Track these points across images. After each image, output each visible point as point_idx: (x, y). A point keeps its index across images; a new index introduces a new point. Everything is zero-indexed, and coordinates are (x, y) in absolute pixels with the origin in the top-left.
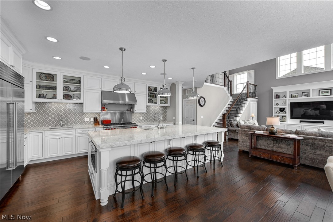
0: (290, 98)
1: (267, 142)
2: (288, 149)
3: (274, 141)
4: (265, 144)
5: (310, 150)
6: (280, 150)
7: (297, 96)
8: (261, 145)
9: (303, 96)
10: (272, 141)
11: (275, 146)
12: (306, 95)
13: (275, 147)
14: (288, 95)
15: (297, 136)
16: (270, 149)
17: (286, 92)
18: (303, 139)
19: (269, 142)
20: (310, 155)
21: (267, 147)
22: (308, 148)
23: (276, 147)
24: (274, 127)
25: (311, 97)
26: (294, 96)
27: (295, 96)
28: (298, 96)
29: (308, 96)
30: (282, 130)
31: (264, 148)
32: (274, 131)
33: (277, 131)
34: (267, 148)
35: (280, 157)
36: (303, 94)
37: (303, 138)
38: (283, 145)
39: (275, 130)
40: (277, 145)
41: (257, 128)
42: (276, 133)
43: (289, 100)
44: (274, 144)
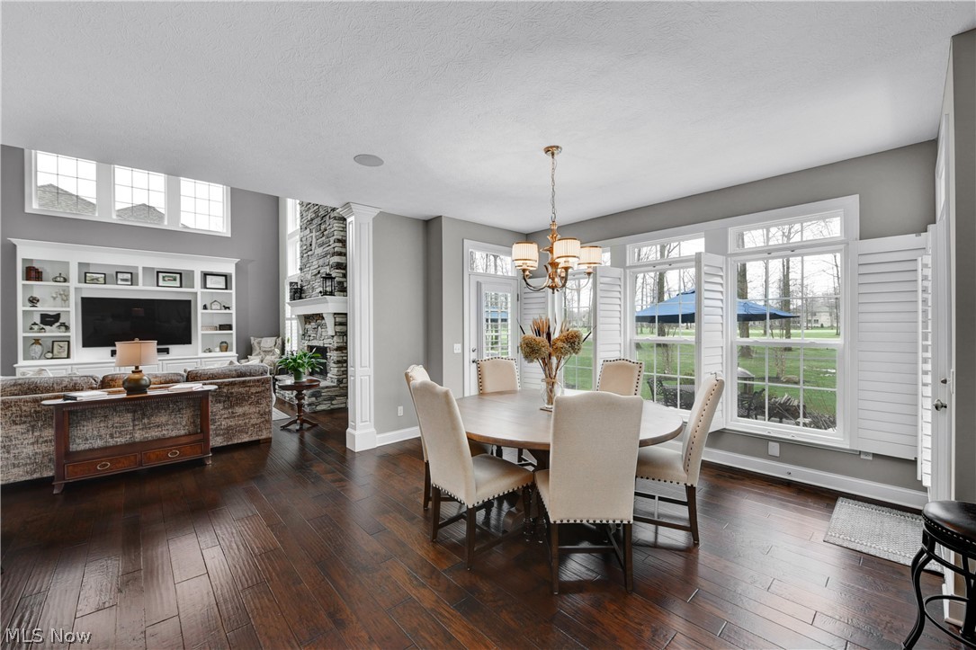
0: (80, 282)
1: (110, 423)
2: (175, 424)
3: (134, 412)
4: (103, 432)
5: (223, 412)
6: (153, 434)
7: (102, 280)
8: (87, 439)
9: (119, 282)
10: (130, 416)
11: (137, 428)
12: (126, 280)
13: (139, 429)
14: (74, 274)
15: (201, 385)
16: (121, 440)
17: (68, 263)
18: (215, 391)
19: (117, 419)
20: (223, 423)
21: (112, 436)
22: (220, 406)
23: (142, 429)
24: (141, 371)
25: (140, 287)
26: (93, 280)
27: (97, 279)
28: (105, 280)
29: (132, 285)
30: (156, 377)
31: (99, 443)
32: (143, 382)
33: (150, 382)
34: (112, 442)
35: (171, 450)
36: (120, 276)
37: (215, 387)
38: (162, 418)
39: (145, 378)
40: (146, 421)
41: (64, 384)
42: (148, 386)
43: (77, 290)
44: (134, 420)
